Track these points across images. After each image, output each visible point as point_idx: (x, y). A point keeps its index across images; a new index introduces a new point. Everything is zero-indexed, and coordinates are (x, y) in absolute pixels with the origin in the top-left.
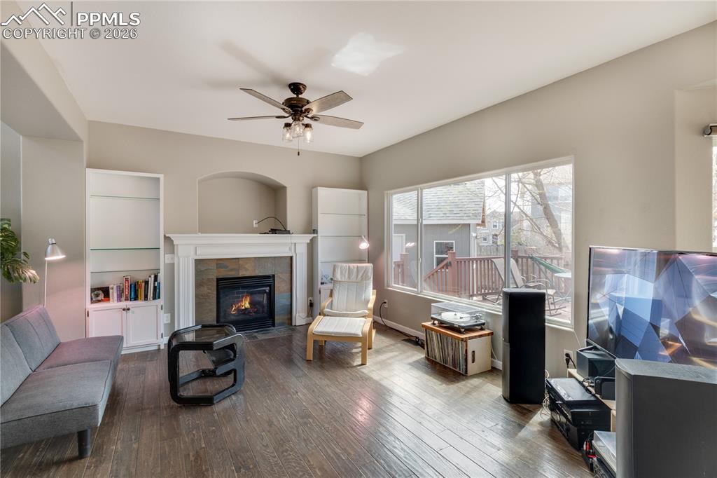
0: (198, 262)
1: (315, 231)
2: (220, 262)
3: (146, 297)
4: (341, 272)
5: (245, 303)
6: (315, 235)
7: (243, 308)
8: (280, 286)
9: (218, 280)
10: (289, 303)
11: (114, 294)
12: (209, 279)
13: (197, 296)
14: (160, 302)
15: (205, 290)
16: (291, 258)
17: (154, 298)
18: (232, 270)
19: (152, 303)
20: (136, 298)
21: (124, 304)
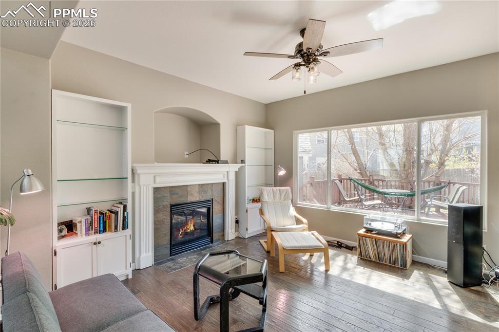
0: (156, 190)
1: (243, 162)
2: (172, 189)
3: (116, 227)
4: (268, 195)
5: (190, 226)
6: (243, 165)
7: (189, 231)
8: (216, 208)
9: (172, 206)
10: (222, 222)
11: (81, 228)
12: (164, 206)
13: (155, 222)
14: (129, 231)
15: (161, 216)
16: (224, 184)
17: (124, 229)
18: (181, 197)
19: (121, 233)
20: (104, 231)
21: (94, 237)
